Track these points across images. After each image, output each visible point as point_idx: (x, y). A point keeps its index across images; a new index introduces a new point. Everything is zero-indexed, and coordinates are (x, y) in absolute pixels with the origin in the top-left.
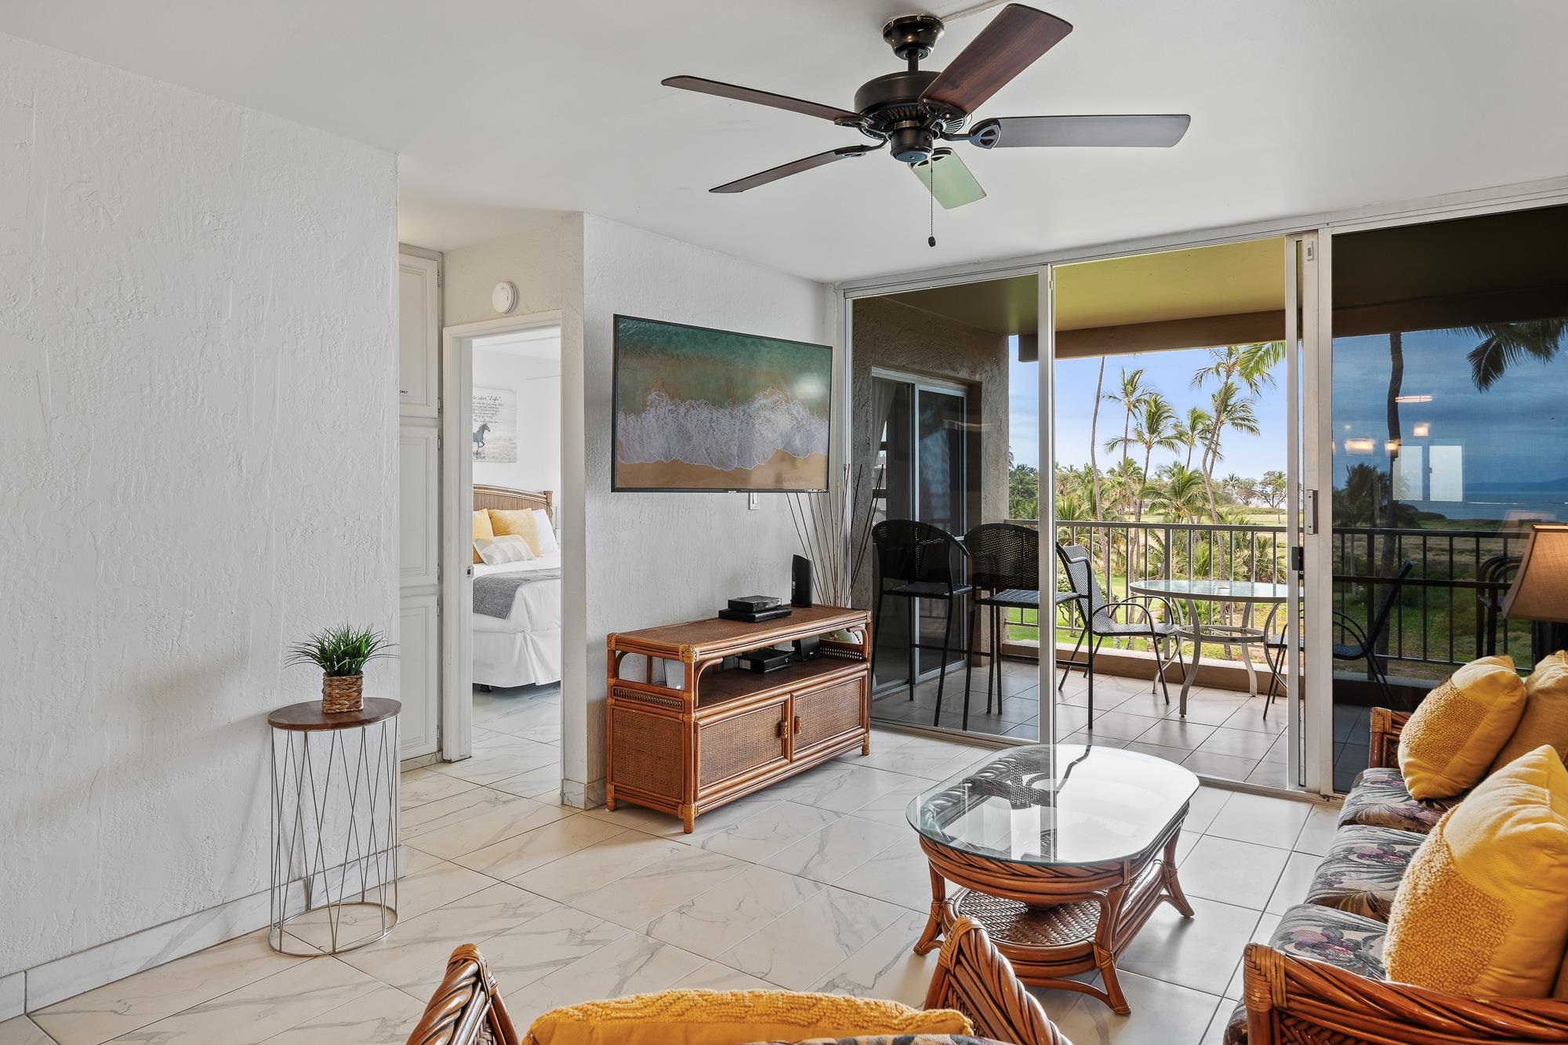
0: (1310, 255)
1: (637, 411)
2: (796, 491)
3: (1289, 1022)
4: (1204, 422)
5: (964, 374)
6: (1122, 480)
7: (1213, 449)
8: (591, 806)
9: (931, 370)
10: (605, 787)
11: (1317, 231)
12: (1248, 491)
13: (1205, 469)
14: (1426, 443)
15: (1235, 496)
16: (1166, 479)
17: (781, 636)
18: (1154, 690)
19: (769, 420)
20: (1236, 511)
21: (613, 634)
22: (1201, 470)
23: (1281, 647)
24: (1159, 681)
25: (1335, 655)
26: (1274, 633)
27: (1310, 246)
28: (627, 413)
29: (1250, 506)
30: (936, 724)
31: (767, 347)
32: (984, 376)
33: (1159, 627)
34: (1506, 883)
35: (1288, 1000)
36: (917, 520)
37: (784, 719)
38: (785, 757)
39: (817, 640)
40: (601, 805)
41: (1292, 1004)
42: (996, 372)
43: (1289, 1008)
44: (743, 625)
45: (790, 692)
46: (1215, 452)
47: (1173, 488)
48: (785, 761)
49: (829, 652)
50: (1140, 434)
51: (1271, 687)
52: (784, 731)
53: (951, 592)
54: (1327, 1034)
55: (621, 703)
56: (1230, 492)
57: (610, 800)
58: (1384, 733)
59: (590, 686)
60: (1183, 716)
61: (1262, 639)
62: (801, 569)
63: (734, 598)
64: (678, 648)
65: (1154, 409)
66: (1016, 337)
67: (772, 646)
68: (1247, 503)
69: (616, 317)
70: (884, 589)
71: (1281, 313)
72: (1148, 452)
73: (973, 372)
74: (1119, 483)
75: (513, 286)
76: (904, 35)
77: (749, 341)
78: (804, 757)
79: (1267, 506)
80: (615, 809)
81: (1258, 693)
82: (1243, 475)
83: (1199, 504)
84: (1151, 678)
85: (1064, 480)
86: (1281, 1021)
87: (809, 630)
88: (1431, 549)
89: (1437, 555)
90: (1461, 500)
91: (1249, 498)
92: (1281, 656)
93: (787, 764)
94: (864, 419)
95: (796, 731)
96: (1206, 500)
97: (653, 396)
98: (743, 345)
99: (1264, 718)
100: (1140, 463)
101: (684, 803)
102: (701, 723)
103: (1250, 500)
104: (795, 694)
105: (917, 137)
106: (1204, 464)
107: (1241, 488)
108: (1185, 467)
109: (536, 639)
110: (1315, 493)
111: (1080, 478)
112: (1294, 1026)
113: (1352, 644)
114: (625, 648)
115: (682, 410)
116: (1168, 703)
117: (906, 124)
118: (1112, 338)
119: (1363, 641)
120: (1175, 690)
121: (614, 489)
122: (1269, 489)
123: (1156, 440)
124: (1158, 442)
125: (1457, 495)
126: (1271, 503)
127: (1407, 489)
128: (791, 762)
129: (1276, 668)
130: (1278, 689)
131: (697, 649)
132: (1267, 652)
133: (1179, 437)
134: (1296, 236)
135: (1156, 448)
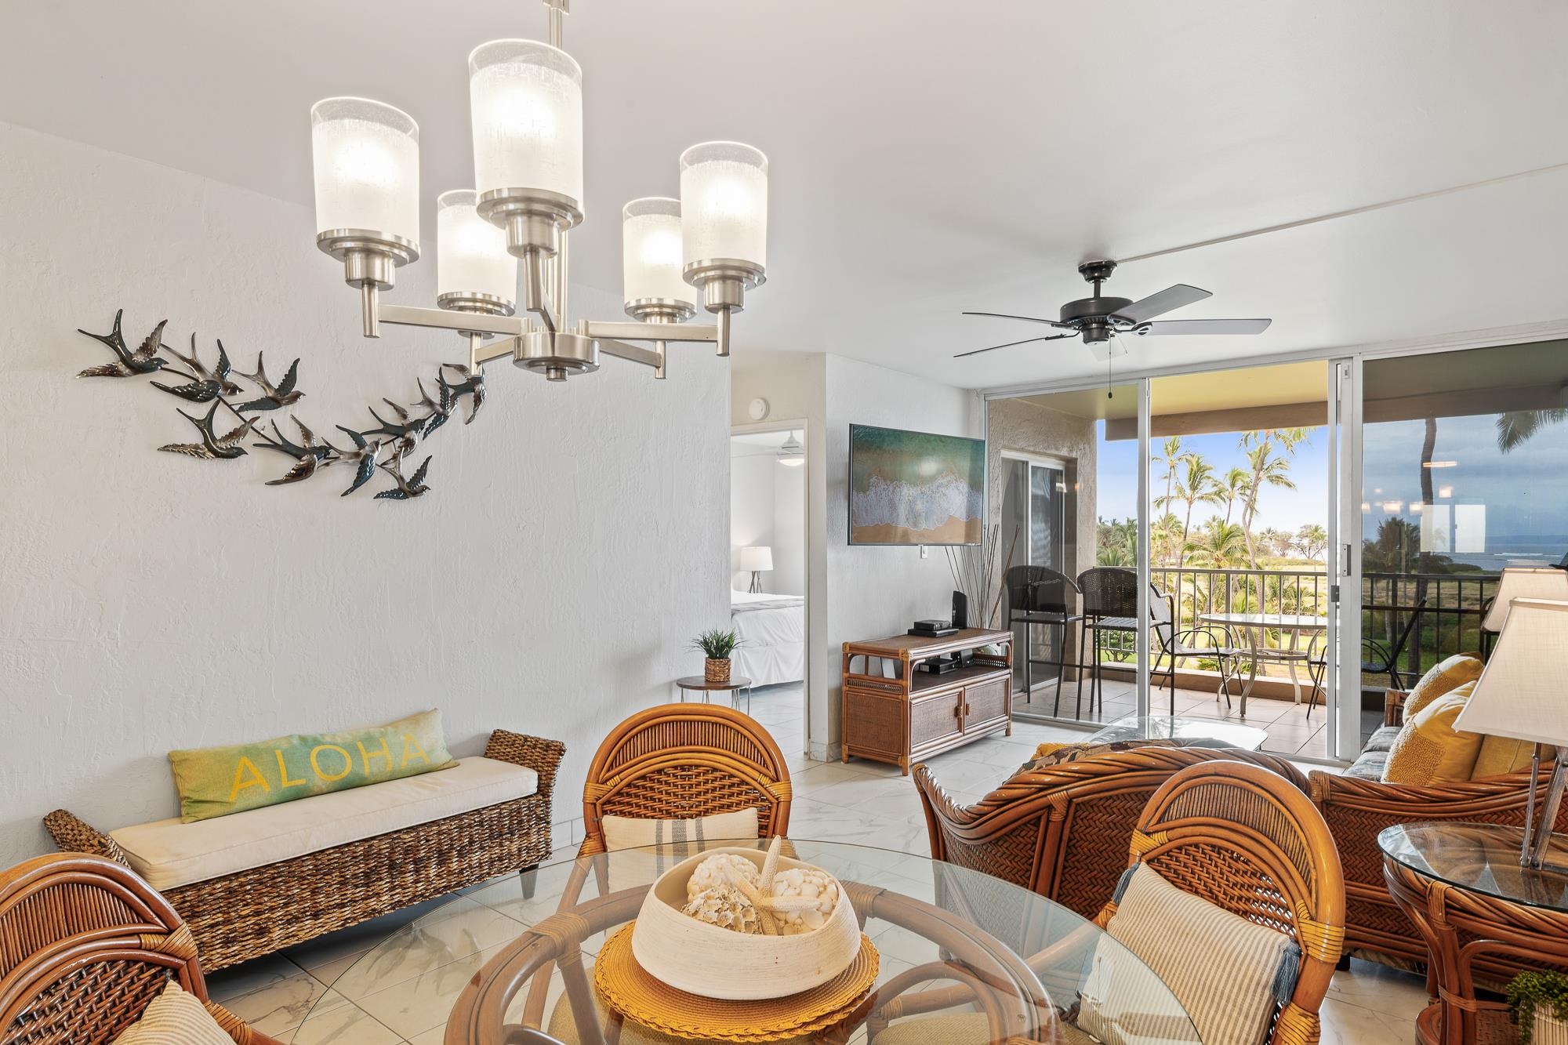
0: (1346, 375)
1: (864, 489)
2: (952, 545)
3: (1332, 808)
4: (1244, 479)
5: (1064, 452)
6: (1164, 533)
7: (1251, 506)
8: (831, 760)
9: (1041, 451)
10: (841, 747)
11: (1352, 358)
12: (1285, 544)
13: (1244, 523)
14: (1453, 502)
15: (1272, 548)
16: (1205, 531)
17: (943, 649)
18: (1218, 699)
19: (945, 495)
20: (1274, 562)
21: (847, 643)
22: (1241, 525)
23: (1322, 663)
24: (1222, 693)
25: (1363, 670)
26: (1316, 654)
27: (1346, 369)
28: (858, 491)
29: (1287, 558)
30: (1055, 715)
31: (943, 442)
32: (1079, 453)
33: (1222, 650)
34: (1441, 735)
35: (1331, 795)
36: (1030, 564)
37: (959, 704)
38: (960, 731)
39: (971, 653)
40: (838, 759)
41: (1334, 798)
42: (1088, 450)
43: (1332, 800)
44: (928, 639)
45: (963, 686)
46: (1252, 509)
47: (1214, 539)
48: (961, 734)
49: (983, 661)
50: (1181, 491)
51: (1314, 697)
52: (959, 712)
53: (1066, 620)
54: (1351, 812)
55: (853, 690)
56: (1267, 544)
57: (844, 756)
58: (1394, 706)
59: (828, 678)
60: (1243, 716)
61: (1306, 658)
62: (959, 600)
63: (918, 620)
64: (898, 651)
65: (1195, 468)
66: (1104, 421)
67: (939, 656)
68: (1284, 555)
69: (851, 425)
70: (1013, 617)
71: (1325, 403)
72: (1190, 507)
73: (1072, 451)
74: (1160, 536)
75: (766, 401)
76: (1093, 272)
77: (932, 438)
78: (972, 732)
79: (1303, 557)
80: (847, 762)
81: (1302, 702)
82: (1280, 529)
83: (1238, 555)
84: (1215, 691)
85: (1106, 533)
86: (1327, 809)
87: (965, 645)
88: (1466, 599)
89: (1472, 604)
90: (1483, 551)
91: (1285, 549)
92: (1321, 670)
93: (961, 736)
94: (996, 490)
95: (967, 714)
96: (1245, 551)
97: (873, 479)
98: (929, 441)
99: (1308, 718)
100: (1181, 517)
101: (903, 755)
102: (913, 702)
103: (1286, 552)
104: (966, 687)
105: (1101, 332)
106: (1244, 518)
107: (1278, 540)
108: (1225, 522)
109: (747, 655)
110: (1349, 547)
111: (1122, 531)
112: (1334, 810)
113: (1378, 663)
114: (854, 652)
115: (891, 489)
116: (1230, 707)
117: (1094, 325)
118: (1184, 422)
119: (1388, 660)
120: (1236, 700)
121: (849, 544)
122: (1306, 542)
123: (1197, 496)
124: (1199, 498)
125: (1480, 548)
126: (1308, 555)
127: (1433, 542)
128: (964, 735)
129: (1317, 680)
130: (1318, 699)
131: (911, 652)
132: (1310, 668)
133: (1219, 494)
134: (1336, 361)
135: (1196, 504)
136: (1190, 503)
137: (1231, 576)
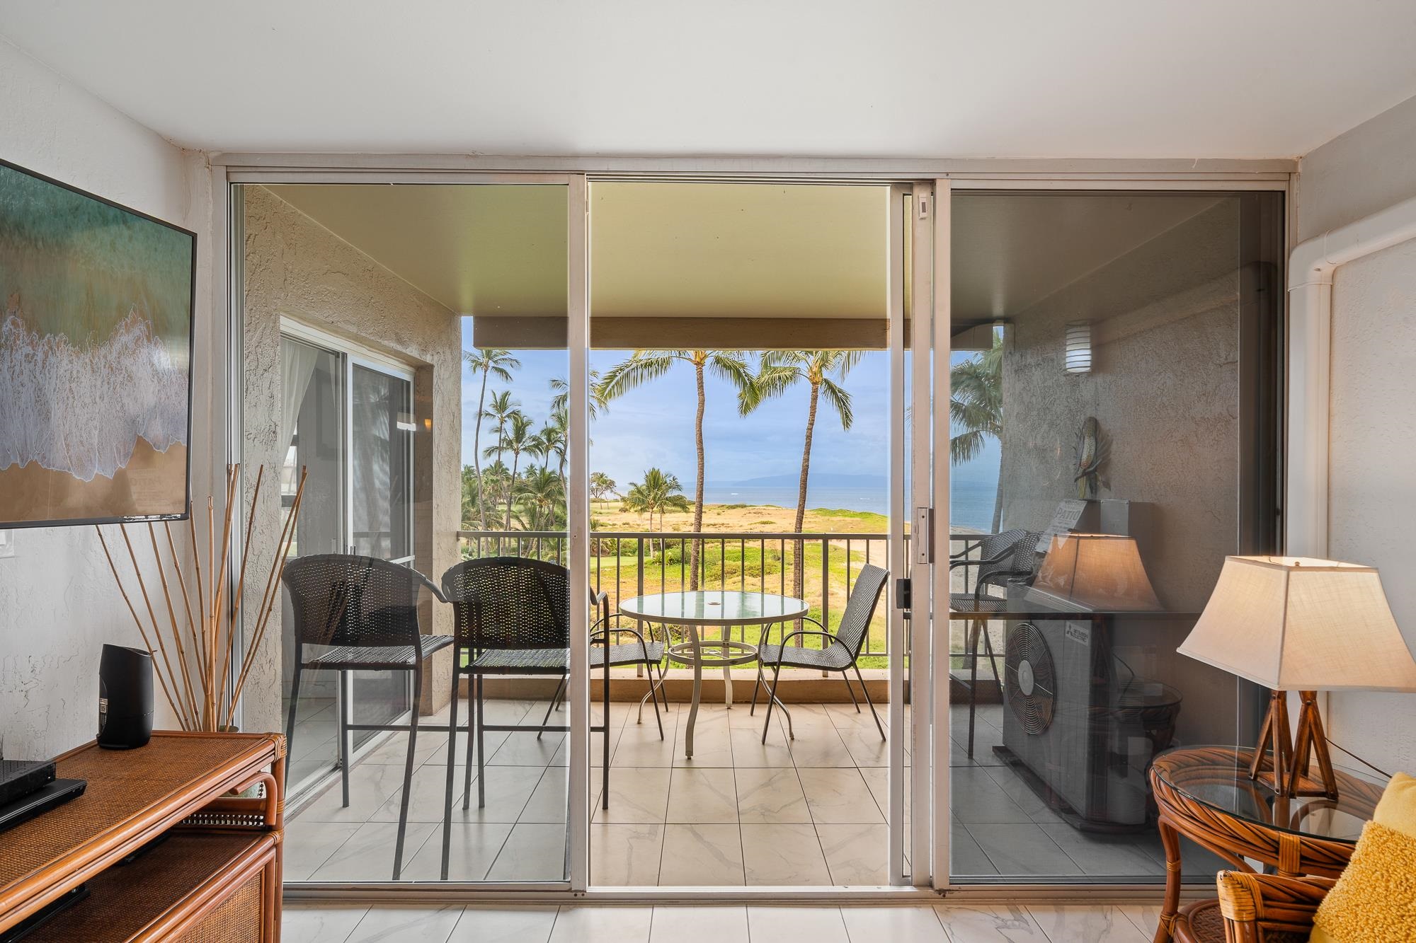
0: (923, 211)
5: (413, 351)
6: (493, 477)
9: (370, 339)
11: (933, 181)
13: (558, 470)
16: (530, 477)
18: (639, 720)
22: (556, 472)
27: (925, 200)
32: (435, 359)
42: (448, 356)
47: (537, 484)
50: (510, 443)
60: (689, 759)
65: (519, 424)
66: (471, 318)
72: (516, 457)
73: (424, 350)
74: (492, 481)
94: (266, 392)
100: (510, 466)
108: (545, 470)
110: (931, 512)
123: (522, 447)
124: (523, 449)
133: (537, 446)
134: (904, 186)
135: (522, 453)
136: (517, 453)
137: (645, 540)
